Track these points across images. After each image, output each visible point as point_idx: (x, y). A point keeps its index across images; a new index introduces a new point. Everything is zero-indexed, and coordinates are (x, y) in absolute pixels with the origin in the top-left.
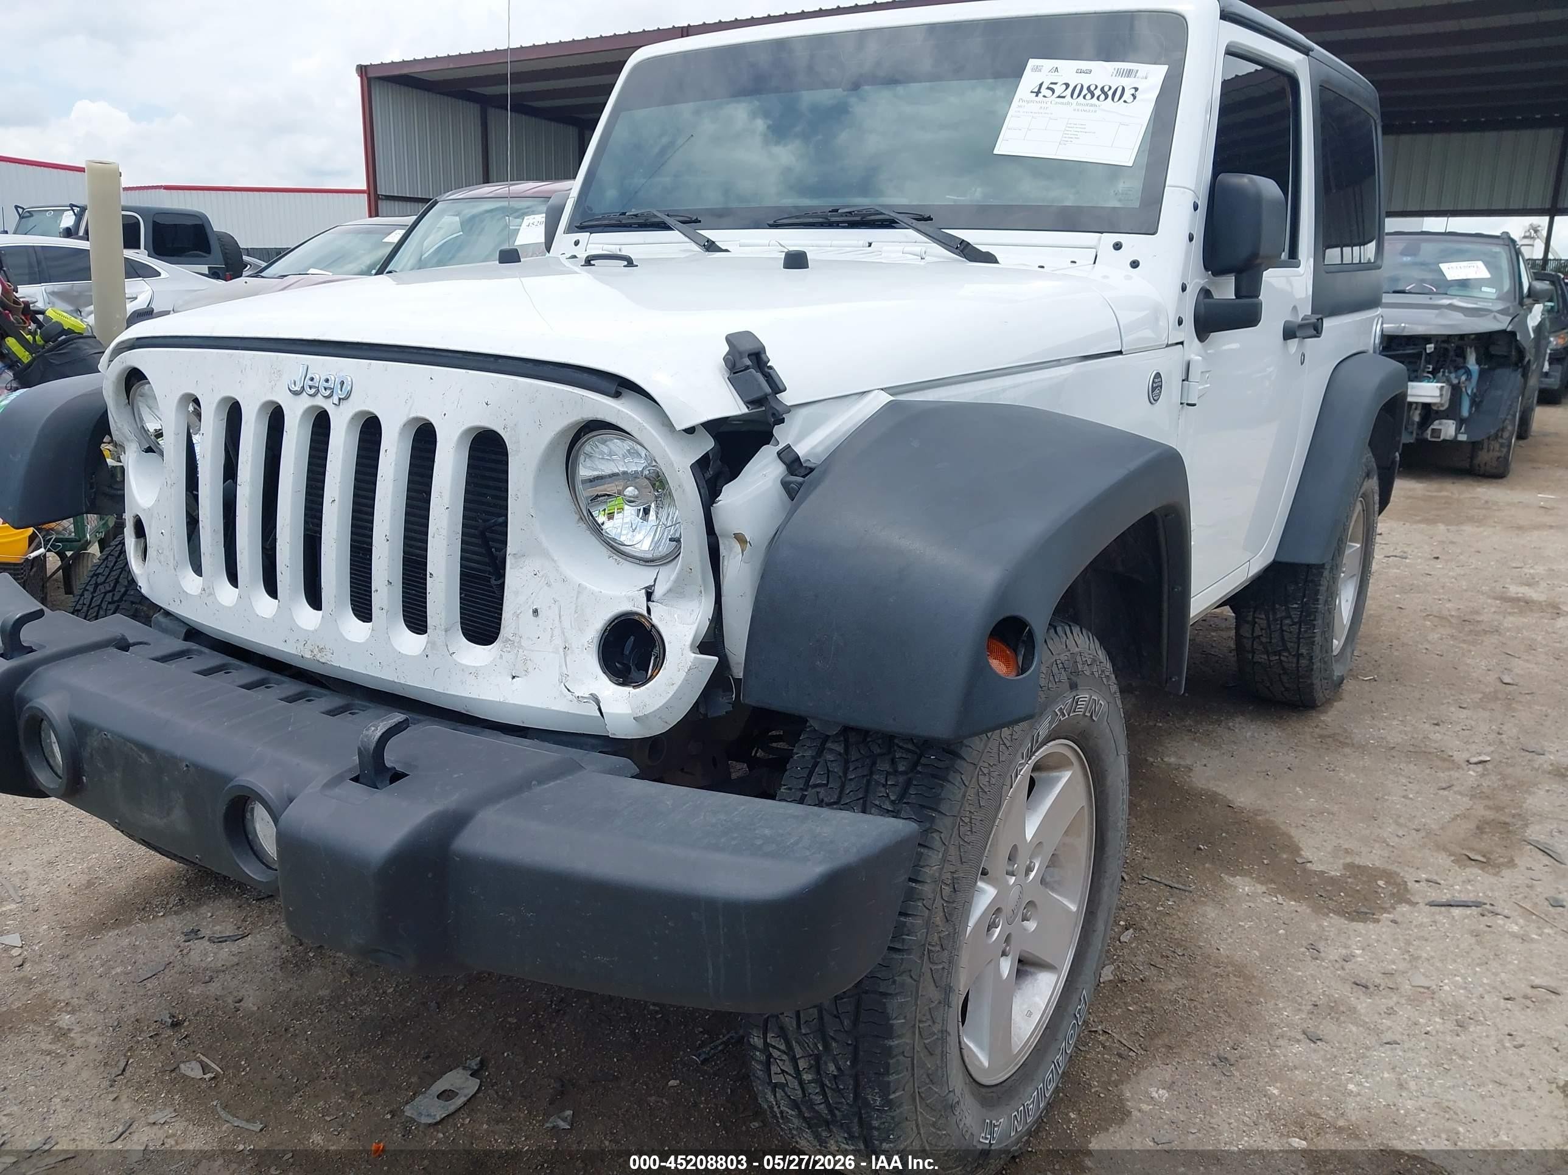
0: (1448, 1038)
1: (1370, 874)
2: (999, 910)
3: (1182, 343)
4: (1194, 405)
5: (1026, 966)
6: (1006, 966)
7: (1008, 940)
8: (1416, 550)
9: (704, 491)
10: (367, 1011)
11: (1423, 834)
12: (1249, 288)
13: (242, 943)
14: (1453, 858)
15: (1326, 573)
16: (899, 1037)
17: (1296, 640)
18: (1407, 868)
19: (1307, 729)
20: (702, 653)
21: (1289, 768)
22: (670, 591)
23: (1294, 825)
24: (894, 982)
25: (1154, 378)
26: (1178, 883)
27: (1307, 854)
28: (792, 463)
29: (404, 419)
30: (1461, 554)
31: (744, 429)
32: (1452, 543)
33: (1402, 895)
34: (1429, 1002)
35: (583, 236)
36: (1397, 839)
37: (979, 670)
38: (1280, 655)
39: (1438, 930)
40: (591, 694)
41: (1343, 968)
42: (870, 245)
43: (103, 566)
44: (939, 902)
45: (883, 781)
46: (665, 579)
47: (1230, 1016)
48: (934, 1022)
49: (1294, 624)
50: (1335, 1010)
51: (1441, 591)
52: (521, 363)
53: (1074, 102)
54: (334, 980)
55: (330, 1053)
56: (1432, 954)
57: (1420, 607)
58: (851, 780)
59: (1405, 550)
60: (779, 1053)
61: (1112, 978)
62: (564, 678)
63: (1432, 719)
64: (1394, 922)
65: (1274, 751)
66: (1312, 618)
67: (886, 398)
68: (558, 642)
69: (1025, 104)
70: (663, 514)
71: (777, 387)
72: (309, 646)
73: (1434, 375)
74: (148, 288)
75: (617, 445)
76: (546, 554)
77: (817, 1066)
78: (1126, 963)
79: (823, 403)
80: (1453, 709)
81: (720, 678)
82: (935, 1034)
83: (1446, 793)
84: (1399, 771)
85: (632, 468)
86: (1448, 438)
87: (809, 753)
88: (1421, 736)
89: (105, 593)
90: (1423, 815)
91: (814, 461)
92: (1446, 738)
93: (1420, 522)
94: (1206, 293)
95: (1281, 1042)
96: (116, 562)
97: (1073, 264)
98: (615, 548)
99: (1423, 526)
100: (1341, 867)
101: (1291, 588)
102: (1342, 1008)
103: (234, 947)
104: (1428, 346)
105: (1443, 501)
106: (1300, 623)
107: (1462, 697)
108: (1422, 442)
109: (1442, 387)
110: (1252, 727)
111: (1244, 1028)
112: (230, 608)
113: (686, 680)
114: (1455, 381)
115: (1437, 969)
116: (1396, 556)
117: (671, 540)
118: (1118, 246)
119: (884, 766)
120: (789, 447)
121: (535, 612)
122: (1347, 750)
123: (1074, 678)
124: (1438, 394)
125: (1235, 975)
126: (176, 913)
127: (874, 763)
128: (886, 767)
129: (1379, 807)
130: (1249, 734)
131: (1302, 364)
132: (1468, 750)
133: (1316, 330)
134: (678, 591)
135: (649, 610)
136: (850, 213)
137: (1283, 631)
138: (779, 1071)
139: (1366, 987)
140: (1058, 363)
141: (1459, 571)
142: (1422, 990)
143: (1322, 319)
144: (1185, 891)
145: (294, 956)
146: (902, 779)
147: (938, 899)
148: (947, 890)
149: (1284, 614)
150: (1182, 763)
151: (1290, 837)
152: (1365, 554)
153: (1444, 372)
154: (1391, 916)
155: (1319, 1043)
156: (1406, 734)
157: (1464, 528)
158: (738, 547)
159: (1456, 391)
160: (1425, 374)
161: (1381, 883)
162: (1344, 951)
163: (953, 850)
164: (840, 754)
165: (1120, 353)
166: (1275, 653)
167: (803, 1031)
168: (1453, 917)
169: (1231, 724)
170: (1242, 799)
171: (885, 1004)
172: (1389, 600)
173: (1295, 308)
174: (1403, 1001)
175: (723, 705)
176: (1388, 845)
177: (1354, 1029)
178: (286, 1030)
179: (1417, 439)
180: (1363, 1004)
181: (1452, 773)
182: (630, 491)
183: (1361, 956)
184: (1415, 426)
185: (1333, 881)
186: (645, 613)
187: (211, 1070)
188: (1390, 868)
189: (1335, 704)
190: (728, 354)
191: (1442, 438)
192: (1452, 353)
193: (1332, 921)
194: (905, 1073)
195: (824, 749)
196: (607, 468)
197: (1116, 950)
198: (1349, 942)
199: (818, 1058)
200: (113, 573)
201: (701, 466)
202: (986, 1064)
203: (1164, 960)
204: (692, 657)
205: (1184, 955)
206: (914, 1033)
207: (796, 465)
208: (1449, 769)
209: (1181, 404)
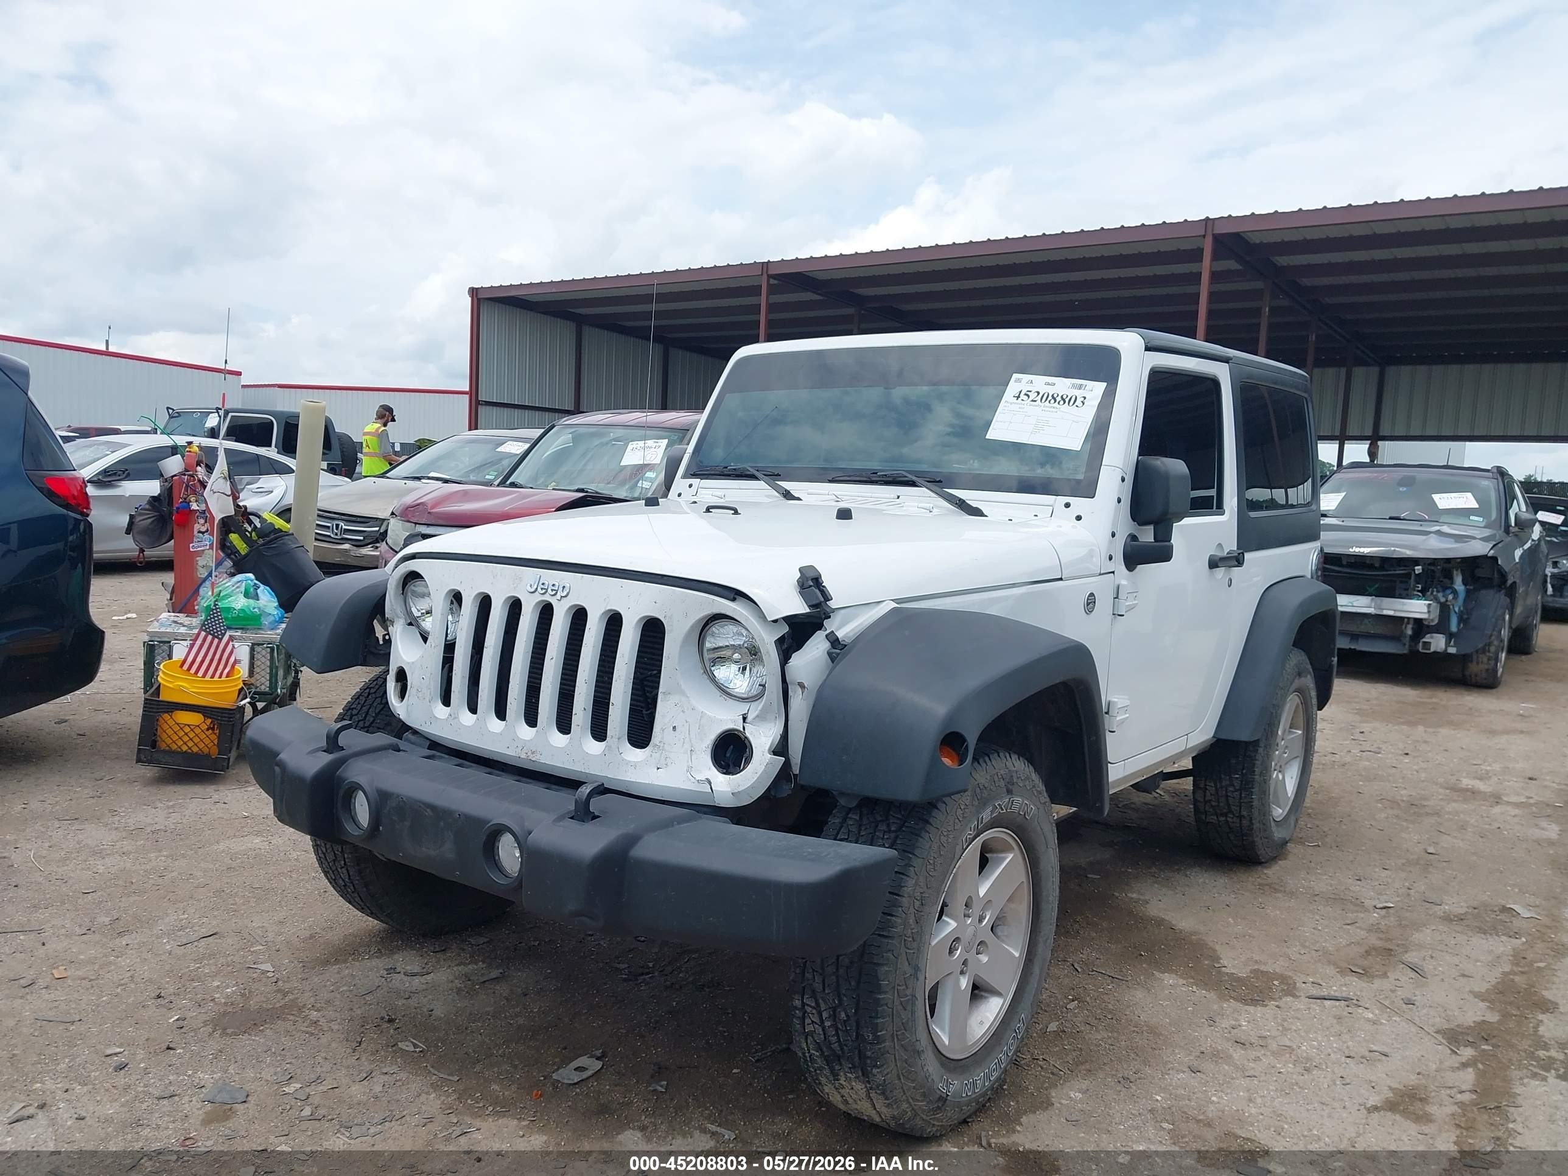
0: (1295, 1076)
1: (1268, 977)
2: (957, 939)
3: (1113, 572)
4: (1123, 615)
5: (979, 991)
6: (964, 983)
7: (965, 963)
8: (1390, 747)
9: (781, 656)
10: (521, 1021)
11: (1320, 953)
12: (1164, 535)
13: (428, 978)
14: (1338, 970)
15: (1261, 750)
16: (886, 993)
17: (1238, 804)
18: (1299, 974)
19: (1250, 879)
20: (774, 755)
21: (1227, 905)
22: (757, 716)
23: (1220, 943)
24: (883, 957)
25: (1089, 596)
26: (1119, 975)
27: (1224, 962)
28: (834, 641)
29: (603, 610)
30: (1430, 751)
31: (806, 621)
32: (1425, 742)
33: (1291, 990)
34: (1288, 1055)
35: (695, 482)
36: (1298, 956)
37: (935, 763)
38: (1226, 816)
39: (1310, 1013)
40: (707, 779)
41: (1230, 1033)
42: (898, 497)
43: (356, 703)
44: (912, 910)
45: (882, 836)
46: (754, 710)
47: (1137, 1055)
48: (907, 988)
49: (1236, 791)
50: (1217, 1056)
51: (1401, 781)
52: (677, 580)
53: (1042, 404)
54: (495, 1002)
55: (498, 1042)
56: (1300, 1027)
57: (1378, 793)
58: (862, 836)
59: (1380, 746)
60: (810, 1009)
61: (1056, 1029)
62: (689, 769)
63: (1357, 876)
64: (1278, 1007)
65: (1219, 893)
66: (1250, 786)
67: (895, 605)
68: (687, 746)
69: (1009, 404)
70: (755, 670)
71: (827, 598)
72: (525, 750)
73: (1424, 594)
74: (283, 483)
75: (731, 628)
76: (683, 693)
77: (834, 1016)
78: (1068, 1021)
79: (852, 608)
80: (1377, 870)
81: (785, 772)
82: (907, 996)
83: (1348, 927)
84: (1316, 911)
85: (739, 642)
86: (1439, 650)
87: (837, 821)
88: (1343, 888)
89: (359, 721)
90: (1326, 941)
91: (848, 641)
92: (1364, 890)
93: (1403, 723)
94: (1133, 537)
95: (1171, 1072)
96: (366, 700)
97: (1036, 518)
98: (724, 691)
99: (1404, 727)
100: (1248, 971)
101: (1233, 761)
102: (1221, 1056)
103: (423, 979)
104: (1416, 568)
105: (1431, 707)
106: (1240, 790)
107: (1388, 862)
108: (1414, 653)
109: (1430, 604)
110: (1205, 875)
111: (1146, 1062)
112: (469, 727)
113: (765, 770)
114: (1443, 600)
115: (1301, 1036)
116: (1370, 751)
117: (760, 685)
118: (1067, 505)
119: (883, 827)
120: (833, 632)
121: (674, 728)
122: (1279, 895)
123: (1011, 787)
124: (1426, 611)
125: (1148, 1033)
126: (377, 957)
127: (877, 826)
128: (884, 828)
129: (1291, 934)
130: (1201, 880)
131: (1229, 586)
132: (1378, 899)
133: (1238, 561)
134: (761, 717)
135: (744, 728)
136: (885, 475)
137: (1227, 796)
138: (810, 1022)
139: (1244, 1044)
140: (1014, 585)
141: (1424, 765)
142: (1286, 1048)
143: (1243, 553)
144: (1123, 980)
145: (465, 987)
146: (893, 835)
147: (912, 908)
148: (917, 903)
149: (1228, 783)
150: (1142, 897)
151: (1215, 951)
152: (1307, 739)
153: (1433, 591)
154: (1277, 1003)
155: (1198, 1073)
156: (1331, 886)
157: (1440, 730)
158: (800, 690)
159: (1444, 609)
160: (1416, 593)
161: (1276, 983)
162: (1234, 1023)
163: (922, 879)
164: (857, 821)
165: (1061, 579)
166: (1222, 815)
167: (827, 991)
168: (1325, 1006)
169: (1188, 873)
170: (1183, 924)
171: (876, 970)
172: (1351, 786)
173: (1220, 545)
174: (1269, 1053)
175: (787, 790)
176: (1290, 959)
177: (1226, 1067)
178: (466, 1029)
179: (1411, 651)
180: (1238, 1054)
181: (1359, 914)
182: (736, 656)
183: (1245, 1026)
184: (1408, 639)
185: (1239, 979)
186: (742, 730)
187: (418, 1047)
188: (1286, 973)
189: (1280, 862)
190: (800, 578)
191: (1432, 650)
192: (1438, 574)
193: (1231, 1004)
194: (887, 1019)
195: (847, 818)
196: (721, 643)
197: (1062, 1013)
198: (1239, 1018)
199: (834, 1010)
200: (364, 708)
201: (780, 642)
202: (947, 1043)
203: (1096, 1021)
204: (770, 756)
205: (1112, 1019)
206: (894, 992)
207: (837, 643)
208: (1357, 912)
209: (1114, 614)
